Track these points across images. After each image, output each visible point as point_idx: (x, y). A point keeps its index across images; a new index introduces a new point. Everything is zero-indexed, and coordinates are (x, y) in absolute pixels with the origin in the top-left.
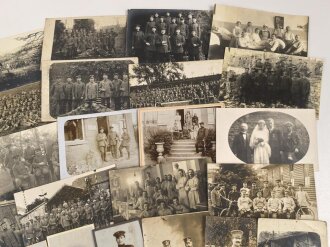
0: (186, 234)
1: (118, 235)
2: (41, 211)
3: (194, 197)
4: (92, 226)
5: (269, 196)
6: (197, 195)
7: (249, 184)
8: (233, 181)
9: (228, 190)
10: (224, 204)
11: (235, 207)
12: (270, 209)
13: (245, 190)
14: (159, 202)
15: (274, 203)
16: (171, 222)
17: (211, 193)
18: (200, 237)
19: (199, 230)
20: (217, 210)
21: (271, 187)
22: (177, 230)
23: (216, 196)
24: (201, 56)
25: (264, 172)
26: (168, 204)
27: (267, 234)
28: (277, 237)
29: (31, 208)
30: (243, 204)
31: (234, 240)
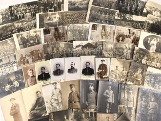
0: (124, 65)
1: (102, 61)
2: (80, 48)
3: (129, 56)
4: (95, 56)
5: (153, 61)
6: (130, 55)
7: (147, 56)
8: (142, 54)
9: (140, 56)
10: (138, 60)
11: (141, 62)
12: (152, 65)
13: (145, 57)
14: (117, 54)
15: (154, 64)
16: (119, 61)
17: (134, 56)
18: (128, 68)
19: (128, 65)
20: (135, 61)
21: (154, 59)
22: (121, 64)
23: (136, 57)
24: (139, 14)
25: (152, 54)
26: (120, 56)
27: (150, 72)
28: (153, 74)
29: (77, 47)
30: (144, 61)
31: (139, 71)
